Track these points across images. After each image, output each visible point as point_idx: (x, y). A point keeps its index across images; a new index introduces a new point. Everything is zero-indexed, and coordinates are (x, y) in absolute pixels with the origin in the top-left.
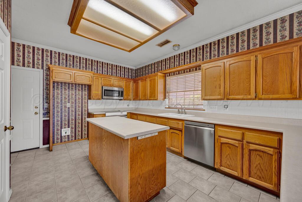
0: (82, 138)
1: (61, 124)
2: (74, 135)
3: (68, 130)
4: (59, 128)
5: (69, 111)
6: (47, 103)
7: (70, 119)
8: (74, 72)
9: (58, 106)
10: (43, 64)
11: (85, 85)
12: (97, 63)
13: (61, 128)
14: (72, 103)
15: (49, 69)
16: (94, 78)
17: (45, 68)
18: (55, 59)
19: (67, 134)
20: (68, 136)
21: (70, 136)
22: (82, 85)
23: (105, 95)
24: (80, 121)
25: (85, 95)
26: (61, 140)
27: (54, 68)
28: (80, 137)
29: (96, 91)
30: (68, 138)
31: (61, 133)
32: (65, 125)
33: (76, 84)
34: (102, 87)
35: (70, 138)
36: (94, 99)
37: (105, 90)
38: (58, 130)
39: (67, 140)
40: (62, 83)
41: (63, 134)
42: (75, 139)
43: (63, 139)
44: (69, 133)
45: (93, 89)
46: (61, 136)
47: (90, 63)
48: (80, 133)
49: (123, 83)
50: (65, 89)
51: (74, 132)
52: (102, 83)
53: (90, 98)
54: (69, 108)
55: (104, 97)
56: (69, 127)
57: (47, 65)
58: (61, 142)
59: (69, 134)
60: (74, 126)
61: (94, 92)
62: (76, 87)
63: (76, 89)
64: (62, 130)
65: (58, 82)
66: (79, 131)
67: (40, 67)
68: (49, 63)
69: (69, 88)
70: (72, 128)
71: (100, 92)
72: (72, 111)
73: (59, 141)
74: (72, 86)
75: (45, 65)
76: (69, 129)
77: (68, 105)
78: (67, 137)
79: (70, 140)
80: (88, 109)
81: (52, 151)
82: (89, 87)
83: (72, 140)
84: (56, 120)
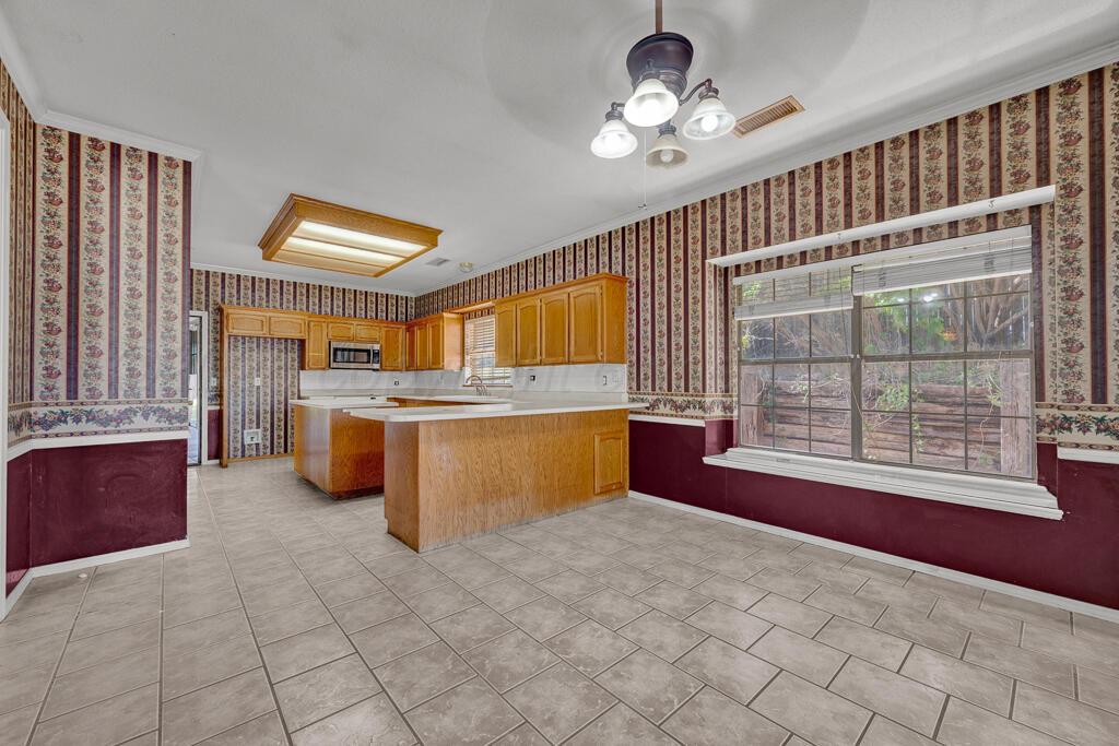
0: (286, 451)
1: (243, 420)
2: (268, 443)
3: (257, 433)
4: (239, 428)
5: (258, 393)
6: (215, 376)
7: (261, 411)
8: (268, 314)
9: (236, 383)
10: (207, 301)
11: (292, 340)
12: (320, 291)
13: (243, 428)
14: (265, 377)
15: (220, 311)
16: (312, 324)
17: (211, 309)
18: (231, 290)
19: (255, 441)
20: (257, 445)
21: (261, 447)
22: (286, 340)
23: (335, 361)
24: (282, 416)
25: (293, 360)
26: (243, 452)
27: (230, 311)
28: (282, 450)
29: (315, 352)
30: (257, 449)
31: (243, 438)
32: (251, 421)
33: (272, 339)
34: (330, 342)
35: (261, 450)
36: (310, 369)
37: (336, 350)
38: (236, 431)
39: (254, 453)
40: (243, 337)
41: (247, 441)
42: (272, 453)
43: (246, 452)
44: (258, 439)
45: (309, 347)
46: (243, 446)
47: (304, 291)
48: (282, 440)
49: (379, 332)
50: (251, 350)
51: (269, 437)
52: (330, 334)
53: (302, 367)
54: (258, 388)
55: (333, 365)
56: (258, 427)
57: (215, 303)
58: (243, 456)
59: (260, 441)
60: (269, 426)
61: (310, 353)
62: (272, 344)
63: (272, 349)
64: (245, 432)
65: (236, 337)
66: (279, 437)
67: (203, 307)
68: (219, 300)
69: (258, 346)
70: (265, 430)
71: (324, 355)
72: (265, 394)
73: (239, 453)
74: (266, 342)
75: (211, 302)
76: (260, 431)
77: (258, 382)
78: (254, 446)
79: (261, 454)
80: (299, 391)
81: (226, 466)
82: (302, 343)
83: (265, 454)
84: (231, 412)
